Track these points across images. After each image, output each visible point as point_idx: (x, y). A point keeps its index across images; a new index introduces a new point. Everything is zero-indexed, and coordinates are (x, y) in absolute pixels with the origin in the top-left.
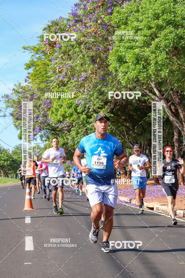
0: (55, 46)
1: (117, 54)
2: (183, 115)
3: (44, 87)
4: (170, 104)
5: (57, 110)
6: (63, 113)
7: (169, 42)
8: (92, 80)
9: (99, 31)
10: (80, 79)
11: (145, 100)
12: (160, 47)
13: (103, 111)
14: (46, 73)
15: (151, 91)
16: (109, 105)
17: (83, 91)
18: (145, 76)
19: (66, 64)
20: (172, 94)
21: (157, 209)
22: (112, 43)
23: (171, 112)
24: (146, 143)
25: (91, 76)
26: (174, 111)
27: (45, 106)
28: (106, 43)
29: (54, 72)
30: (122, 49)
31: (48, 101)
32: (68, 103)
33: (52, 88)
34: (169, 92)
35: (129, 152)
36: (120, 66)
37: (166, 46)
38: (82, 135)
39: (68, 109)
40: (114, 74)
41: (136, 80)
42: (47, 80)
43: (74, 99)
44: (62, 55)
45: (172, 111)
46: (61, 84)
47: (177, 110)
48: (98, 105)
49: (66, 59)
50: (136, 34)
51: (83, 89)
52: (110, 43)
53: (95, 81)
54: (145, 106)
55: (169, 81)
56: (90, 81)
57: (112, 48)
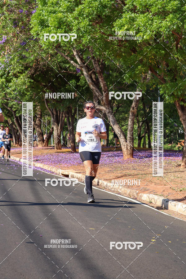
1: (40, 17)
2: (103, 84)
4: (91, 73)
7: (92, 10)
8: (13, 44)
11: (66, 67)
12: (83, 14)
13: (23, 76)
15: (73, 58)
16: (29, 70)
17: (3, 54)
20: (93, 63)
21: (72, 177)
23: (91, 80)
24: (65, 111)
25: (13, 39)
26: (94, 80)
28: (29, 6)
30: (44, 13)
34: (90, 61)
35: (47, 119)
36: (41, 30)
37: (89, 14)
45: (93, 80)
47: (97, 79)
48: (18, 69)
51: (3, 52)
52: (34, 6)
53: (17, 45)
54: (66, 74)
55: (91, 49)
56: (11, 45)
57: (35, 12)
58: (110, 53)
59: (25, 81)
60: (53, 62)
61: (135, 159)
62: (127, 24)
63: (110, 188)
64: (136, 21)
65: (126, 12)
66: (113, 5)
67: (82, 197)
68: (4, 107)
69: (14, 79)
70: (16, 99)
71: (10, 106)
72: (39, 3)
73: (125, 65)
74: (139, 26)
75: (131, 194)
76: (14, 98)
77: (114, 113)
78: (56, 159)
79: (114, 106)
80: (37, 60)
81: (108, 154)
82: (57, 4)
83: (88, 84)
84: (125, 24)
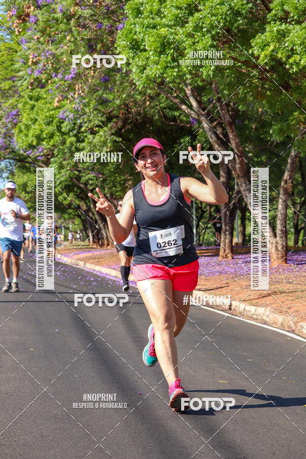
0: (27, 19)
1: (130, 36)
2: (236, 143)
3: (7, 87)
4: (216, 125)
5: (28, 127)
6: (38, 132)
7: (217, 20)
8: (87, 80)
10: (67, 77)
11: (175, 117)
12: (202, 28)
13: (104, 131)
14: (12, 64)
15: (185, 102)
16: (114, 122)
17: (72, 96)
18: (175, 74)
19: (44, 50)
20: (219, 108)
22: (122, 19)
23: (216, 137)
25: (87, 72)
26: (221, 136)
27: (9, 120)
28: (113, 18)
29: (25, 64)
30: (138, 29)
31: (14, 112)
32: (46, 116)
33: (20, 89)
34: (214, 105)
36: (134, 56)
37: (212, 27)
38: (68, 170)
39: (46, 126)
40: (125, 69)
41: (160, 80)
42: (13, 77)
43: (56, 111)
44: (39, 35)
45: (218, 136)
46: (36, 84)
47: (226, 135)
48: (96, 121)
49: (45, 41)
50: (164, 5)
52: (121, 17)
53: (93, 81)
54: (173, 126)
55: (216, 86)
56: (84, 81)
57: (122, 27)
58: (246, 91)
59: (107, 139)
60: (152, 108)
61: (291, 266)
62: (274, 42)
63: (250, 313)
64: (288, 36)
65: (272, 22)
67: (204, 329)
68: (74, 182)
69: (90, 137)
70: (93, 170)
71: (84, 182)
72: (130, 12)
74: (294, 45)
75: (286, 324)
76: (90, 168)
80: (127, 106)
81: (245, 259)
82: (159, 13)
83: (210, 143)
84: (270, 43)
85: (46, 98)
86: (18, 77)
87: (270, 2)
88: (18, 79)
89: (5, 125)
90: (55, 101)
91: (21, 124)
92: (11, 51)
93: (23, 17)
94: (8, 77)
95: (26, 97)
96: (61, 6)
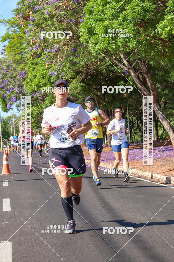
0: (28, 19)
1: (87, 26)
2: (151, 83)
3: (19, 59)
4: (138, 74)
5: (32, 81)
6: (37, 83)
7: (135, 15)
8: (64, 52)
9: (70, 5)
10: (52, 51)
11: (115, 70)
12: (127, 20)
13: (75, 81)
14: (21, 45)
15: (120, 61)
16: (80, 75)
17: (55, 62)
18: (114, 47)
19: (39, 36)
20: (140, 64)
22: (82, 16)
25: (64, 47)
26: (141, 80)
27: (20, 77)
28: (77, 16)
29: (28, 44)
30: (91, 21)
31: (23, 72)
32: (42, 74)
33: (26, 59)
34: (137, 62)
37: (133, 19)
39: (42, 79)
40: (85, 45)
41: (105, 51)
42: (22, 52)
43: (47, 70)
44: (35, 28)
45: (140, 80)
46: (35, 56)
47: (144, 79)
48: (71, 75)
49: (39, 31)
50: (105, 7)
51: (56, 60)
52: (81, 15)
53: (67, 52)
54: (114, 76)
55: (137, 51)
56: (62, 53)
57: (82, 21)
58: (155, 54)
59: (78, 85)
60: (102, 66)
62: (170, 25)
63: (163, 180)
65: (168, 14)
66: (155, 8)
72: (86, 12)
73: (170, 64)
77: (162, 110)
78: (111, 157)
79: (162, 103)
80: (87, 65)
81: (159, 149)
82: (103, 11)
83: (136, 84)
84: (167, 26)
85: (41, 63)
86: (25, 52)
87: (166, 3)
88: (24, 53)
89: (18, 80)
90: (46, 65)
91: (28, 78)
92: (20, 38)
93: (26, 18)
94: (19, 53)
95: (30, 63)
96: (47, 10)
